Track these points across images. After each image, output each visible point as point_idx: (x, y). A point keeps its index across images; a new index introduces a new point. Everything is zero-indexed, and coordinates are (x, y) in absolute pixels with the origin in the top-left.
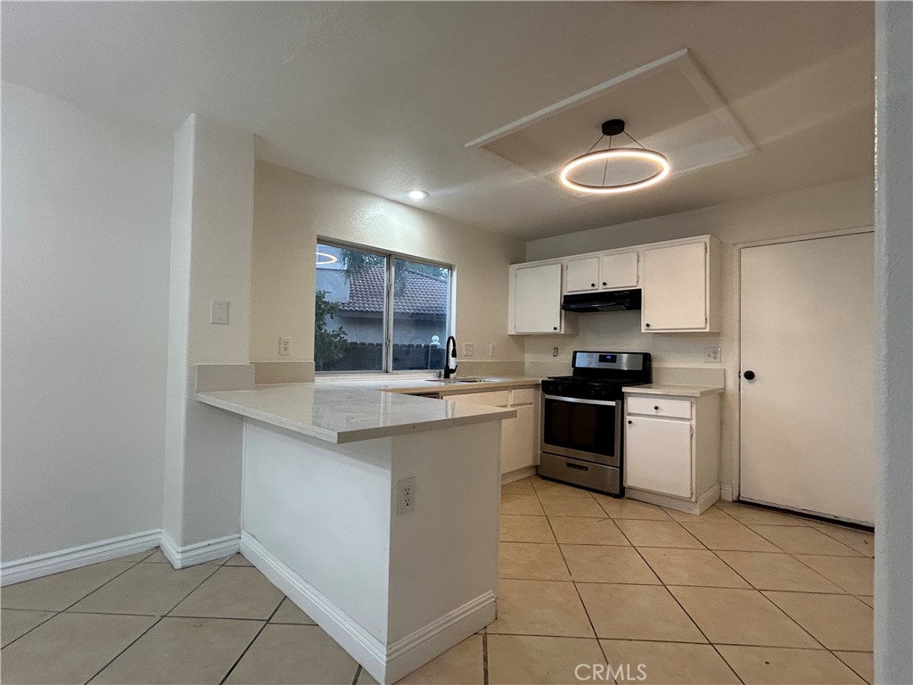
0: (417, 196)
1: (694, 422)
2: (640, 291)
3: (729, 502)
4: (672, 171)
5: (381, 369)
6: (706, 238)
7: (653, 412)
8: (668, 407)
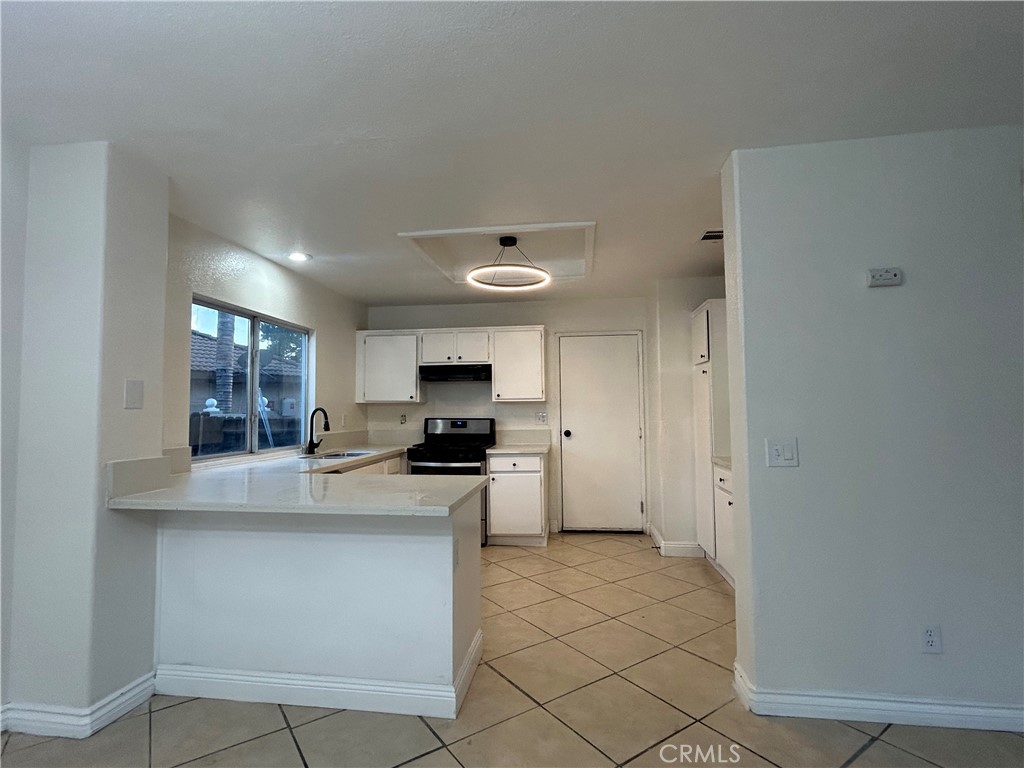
0: (298, 258)
1: (542, 473)
2: (490, 365)
3: (556, 534)
4: (553, 281)
5: (244, 449)
6: (541, 328)
7: (512, 468)
8: (524, 463)
